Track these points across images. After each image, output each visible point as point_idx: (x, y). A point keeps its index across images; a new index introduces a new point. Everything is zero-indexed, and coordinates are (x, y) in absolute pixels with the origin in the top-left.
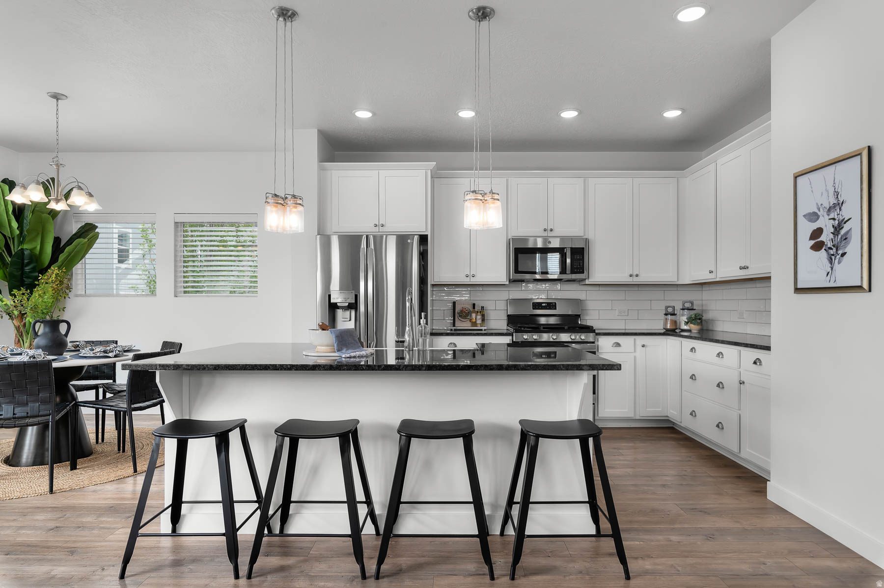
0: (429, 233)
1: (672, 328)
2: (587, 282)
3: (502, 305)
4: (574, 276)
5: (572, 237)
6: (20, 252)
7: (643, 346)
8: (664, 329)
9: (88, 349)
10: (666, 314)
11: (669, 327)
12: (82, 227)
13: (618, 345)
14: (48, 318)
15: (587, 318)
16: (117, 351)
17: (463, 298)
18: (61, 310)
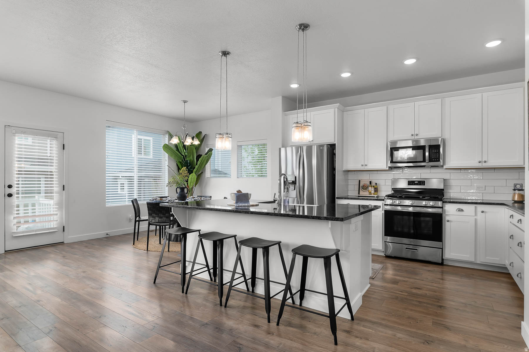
0: (336, 143)
1: (519, 200)
2: (445, 167)
3: (389, 183)
4: (432, 164)
5: (430, 139)
6: (187, 161)
7: (482, 212)
8: (513, 200)
10: (514, 190)
11: (516, 199)
13: (461, 210)
14: (181, 187)
15: (450, 191)
17: (365, 179)
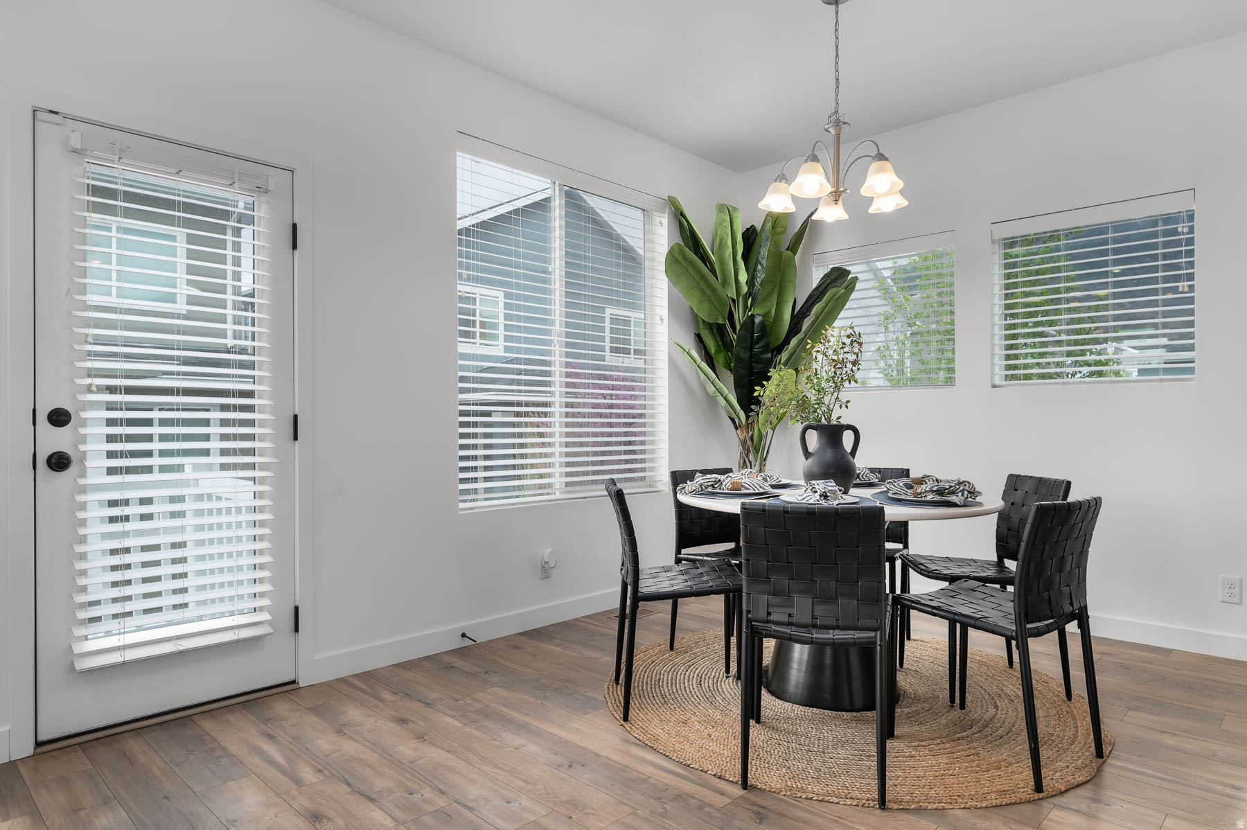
6: (750, 320)
9: (901, 484)
12: (826, 276)
14: (824, 422)
16: (966, 493)
18: (844, 406)
